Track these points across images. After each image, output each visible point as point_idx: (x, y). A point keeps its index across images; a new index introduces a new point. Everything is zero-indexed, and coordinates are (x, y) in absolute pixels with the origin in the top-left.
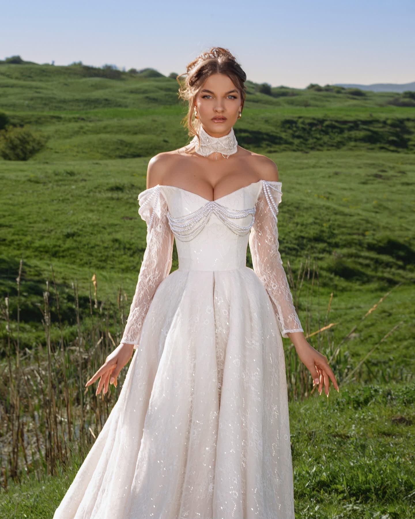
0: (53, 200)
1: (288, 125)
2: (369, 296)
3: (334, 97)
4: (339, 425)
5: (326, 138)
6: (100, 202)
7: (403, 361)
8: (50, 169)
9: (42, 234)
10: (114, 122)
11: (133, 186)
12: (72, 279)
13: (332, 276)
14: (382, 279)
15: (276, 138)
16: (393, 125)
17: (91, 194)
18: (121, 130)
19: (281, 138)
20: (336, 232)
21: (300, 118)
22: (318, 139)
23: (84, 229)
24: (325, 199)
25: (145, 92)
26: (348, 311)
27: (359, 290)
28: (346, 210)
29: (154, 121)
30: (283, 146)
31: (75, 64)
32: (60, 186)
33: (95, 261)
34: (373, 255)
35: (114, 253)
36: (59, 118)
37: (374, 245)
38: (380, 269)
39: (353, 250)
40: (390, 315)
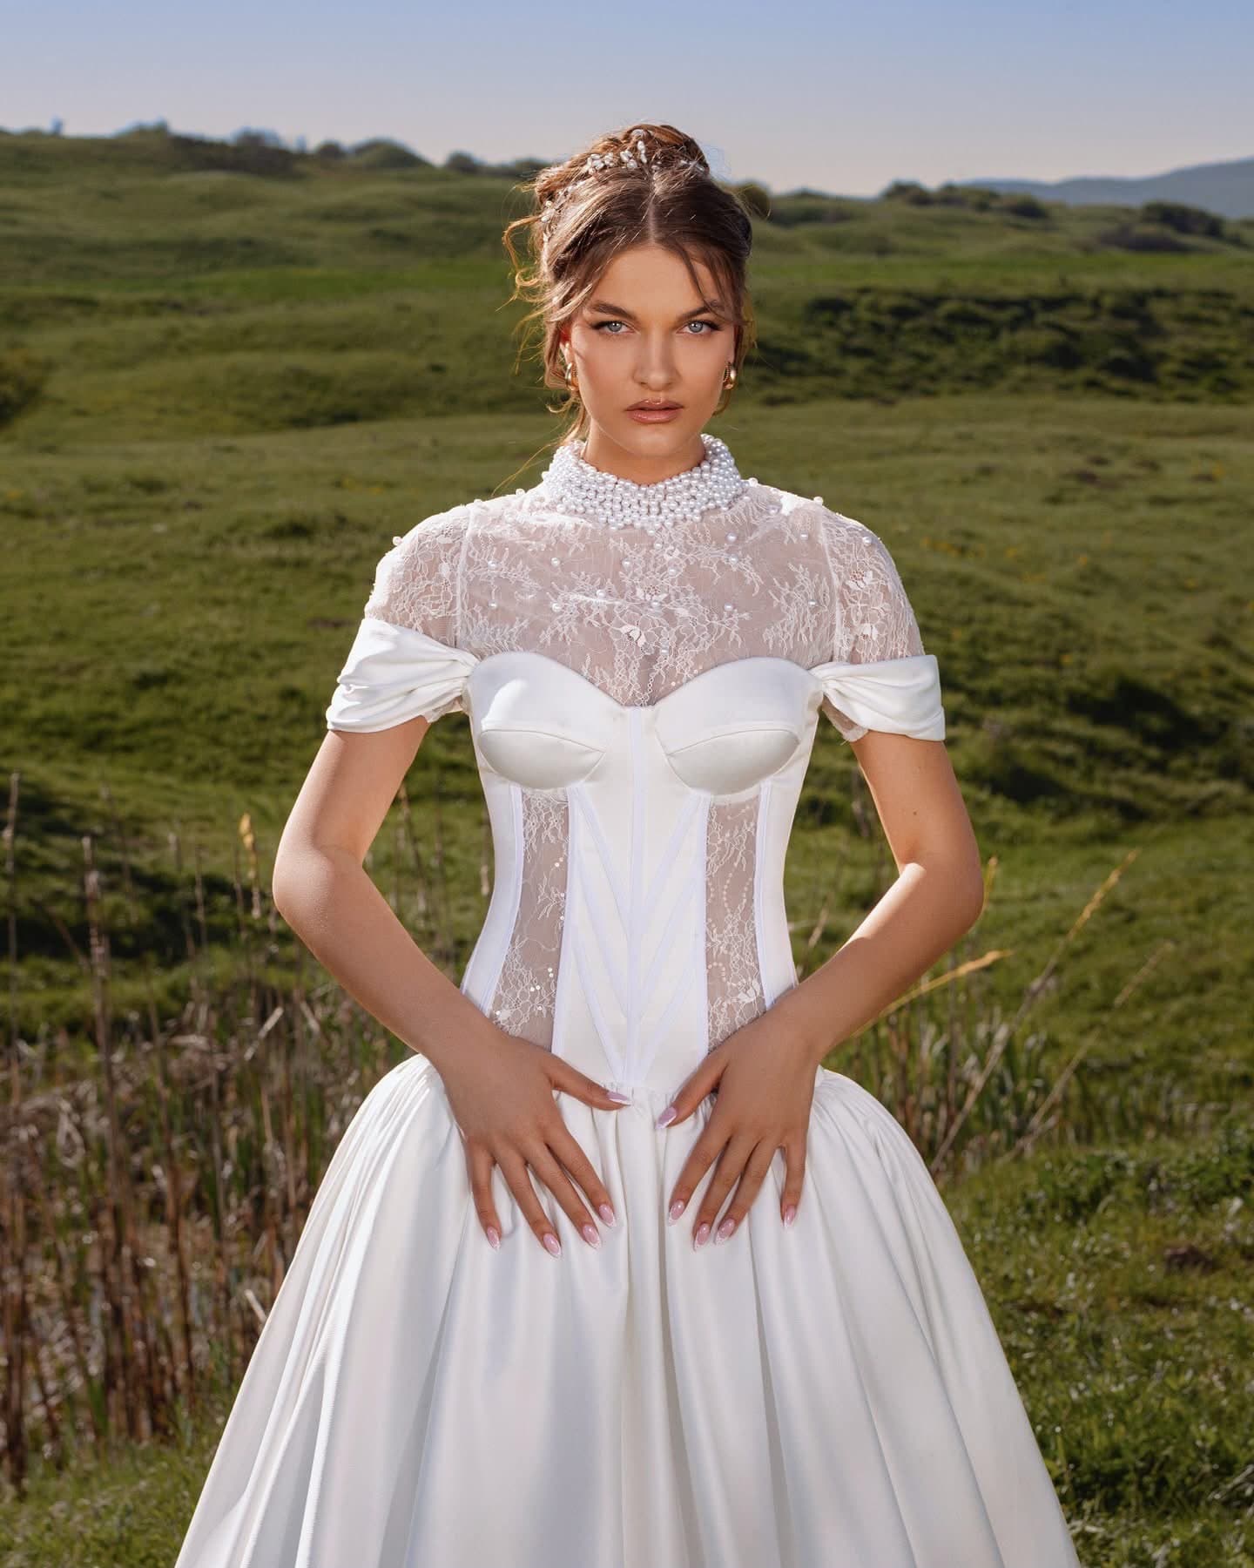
0: (81, 572)
1: (827, 316)
2: (1076, 858)
3: (970, 223)
4: (1035, 1276)
5: (946, 355)
6: (243, 573)
7: (1171, 1064)
8: (66, 469)
9: (47, 679)
10: (277, 313)
11: (342, 521)
12: (167, 818)
13: (984, 795)
14: (1105, 803)
15: (790, 356)
16: (1119, 313)
17: (217, 550)
18: (297, 337)
19: (803, 357)
20: (991, 656)
21: (864, 291)
22: (923, 358)
23: (196, 662)
24: (954, 554)
25: (369, 215)
26: (1029, 908)
27: (1050, 840)
28: (1015, 588)
29: (403, 308)
30: (810, 384)
31: (141, 132)
32: (109, 524)
33: (230, 761)
34: (1082, 727)
35: (288, 734)
36: (87, 305)
37: (1084, 696)
38: (1100, 773)
39: (1033, 714)
40: (1131, 918)
